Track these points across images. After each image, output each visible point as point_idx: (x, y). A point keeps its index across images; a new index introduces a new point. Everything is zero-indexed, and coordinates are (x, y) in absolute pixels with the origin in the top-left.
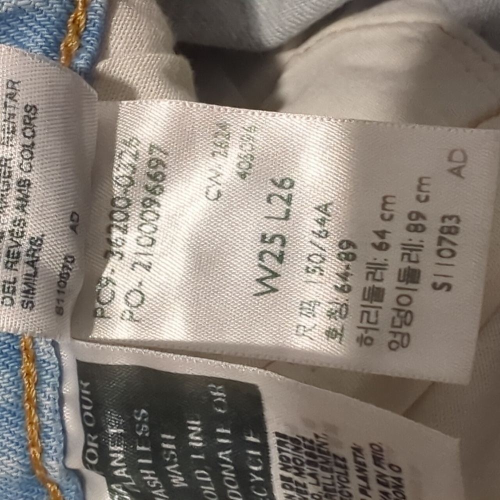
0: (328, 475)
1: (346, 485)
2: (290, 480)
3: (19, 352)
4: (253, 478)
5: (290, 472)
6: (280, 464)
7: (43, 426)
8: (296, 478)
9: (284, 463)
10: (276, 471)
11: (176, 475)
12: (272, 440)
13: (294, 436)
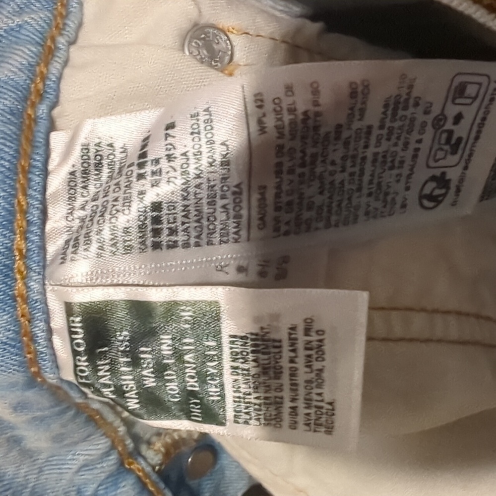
0: (266, 357)
1: (278, 361)
2: (237, 368)
3: (14, 298)
4: (209, 371)
5: (238, 362)
6: (231, 358)
7: (38, 353)
8: (241, 366)
9: (234, 357)
10: (227, 363)
11: (150, 377)
12: (225, 340)
13: (243, 334)
